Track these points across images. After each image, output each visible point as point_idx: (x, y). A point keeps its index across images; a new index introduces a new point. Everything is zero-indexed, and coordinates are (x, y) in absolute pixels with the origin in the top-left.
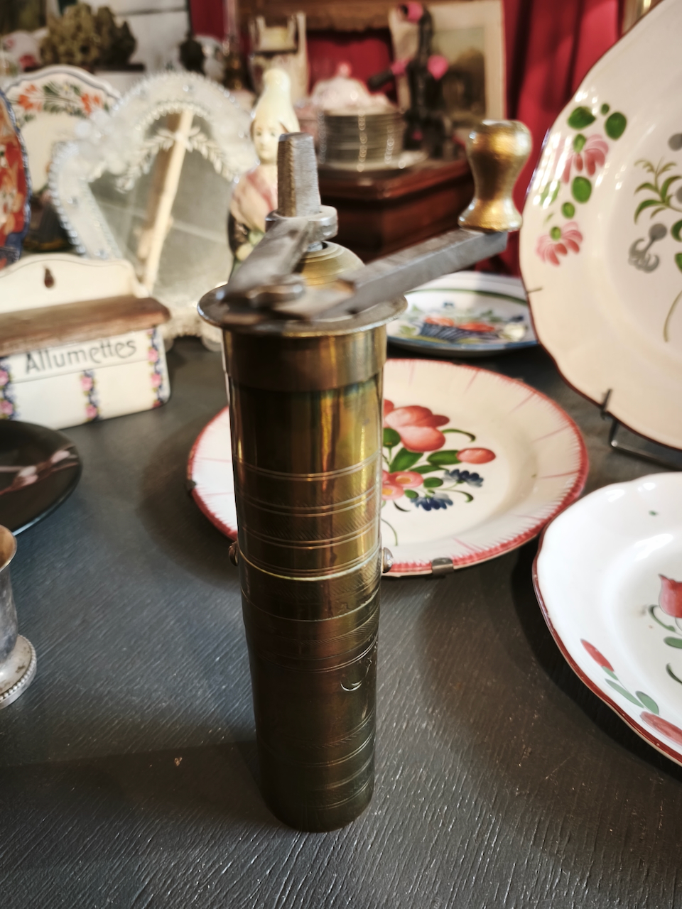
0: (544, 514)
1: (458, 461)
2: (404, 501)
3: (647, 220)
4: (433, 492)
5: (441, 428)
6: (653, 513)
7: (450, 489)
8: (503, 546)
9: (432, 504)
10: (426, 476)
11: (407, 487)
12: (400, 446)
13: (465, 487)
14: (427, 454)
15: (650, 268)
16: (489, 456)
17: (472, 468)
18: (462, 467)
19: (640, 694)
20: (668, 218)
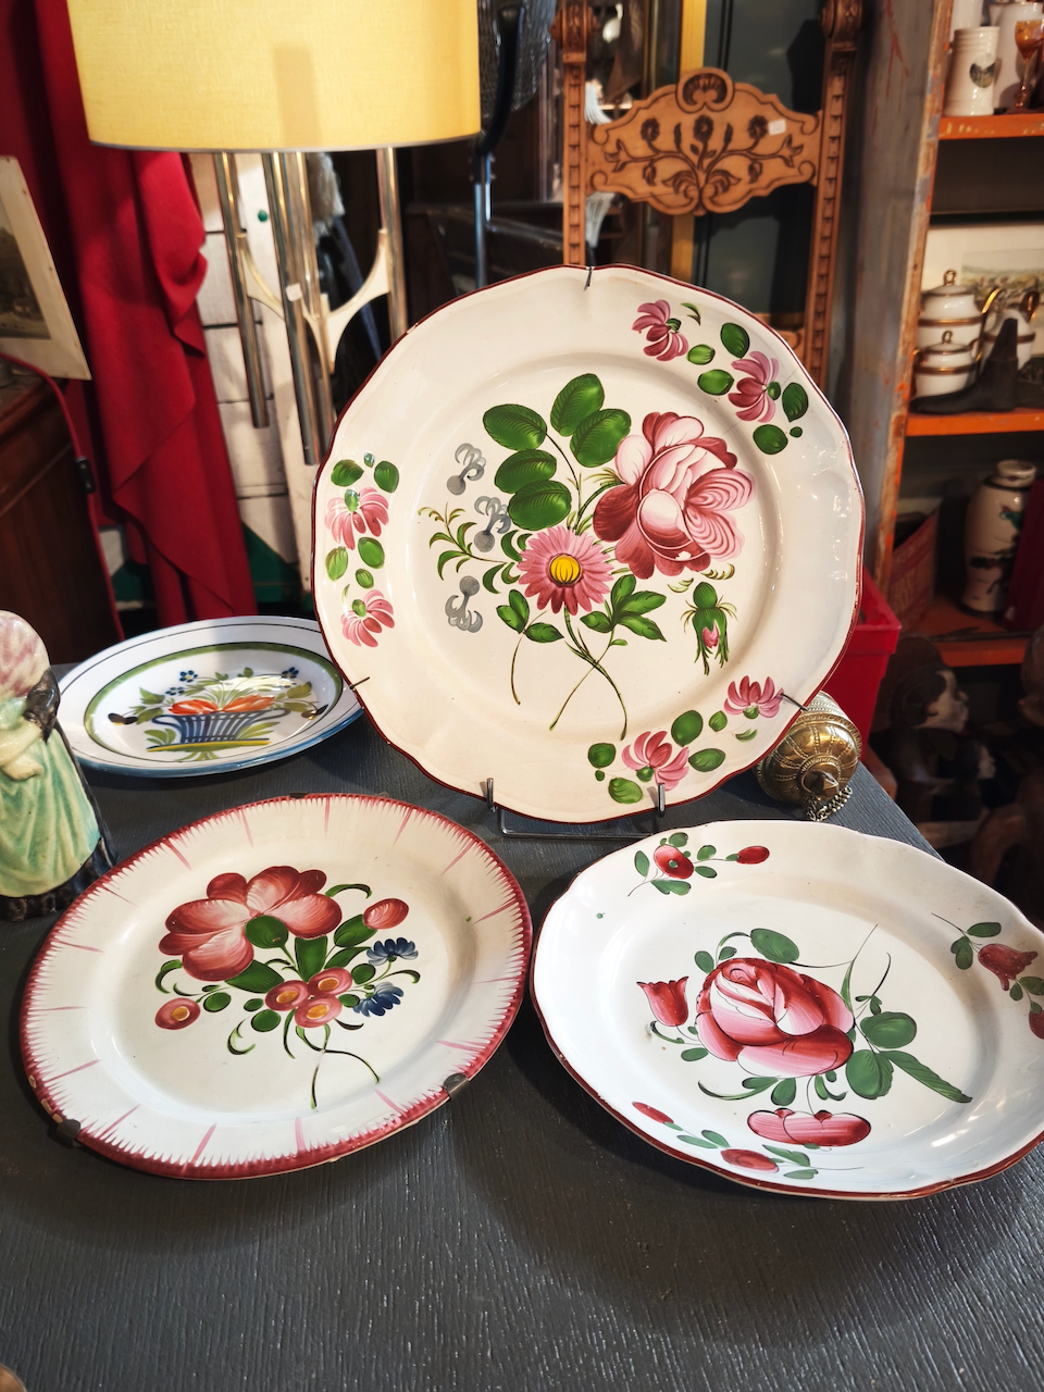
0: (514, 968)
1: (372, 932)
2: (348, 1015)
3: (453, 577)
4: (373, 987)
5: (323, 891)
6: (601, 916)
7: (388, 974)
8: (500, 1029)
9: (383, 1002)
10: (349, 968)
11: (338, 992)
12: (292, 937)
13: (401, 963)
14: (330, 936)
15: (475, 629)
16: (399, 910)
17: (394, 933)
18: (382, 936)
19: (704, 1133)
20: (476, 569)
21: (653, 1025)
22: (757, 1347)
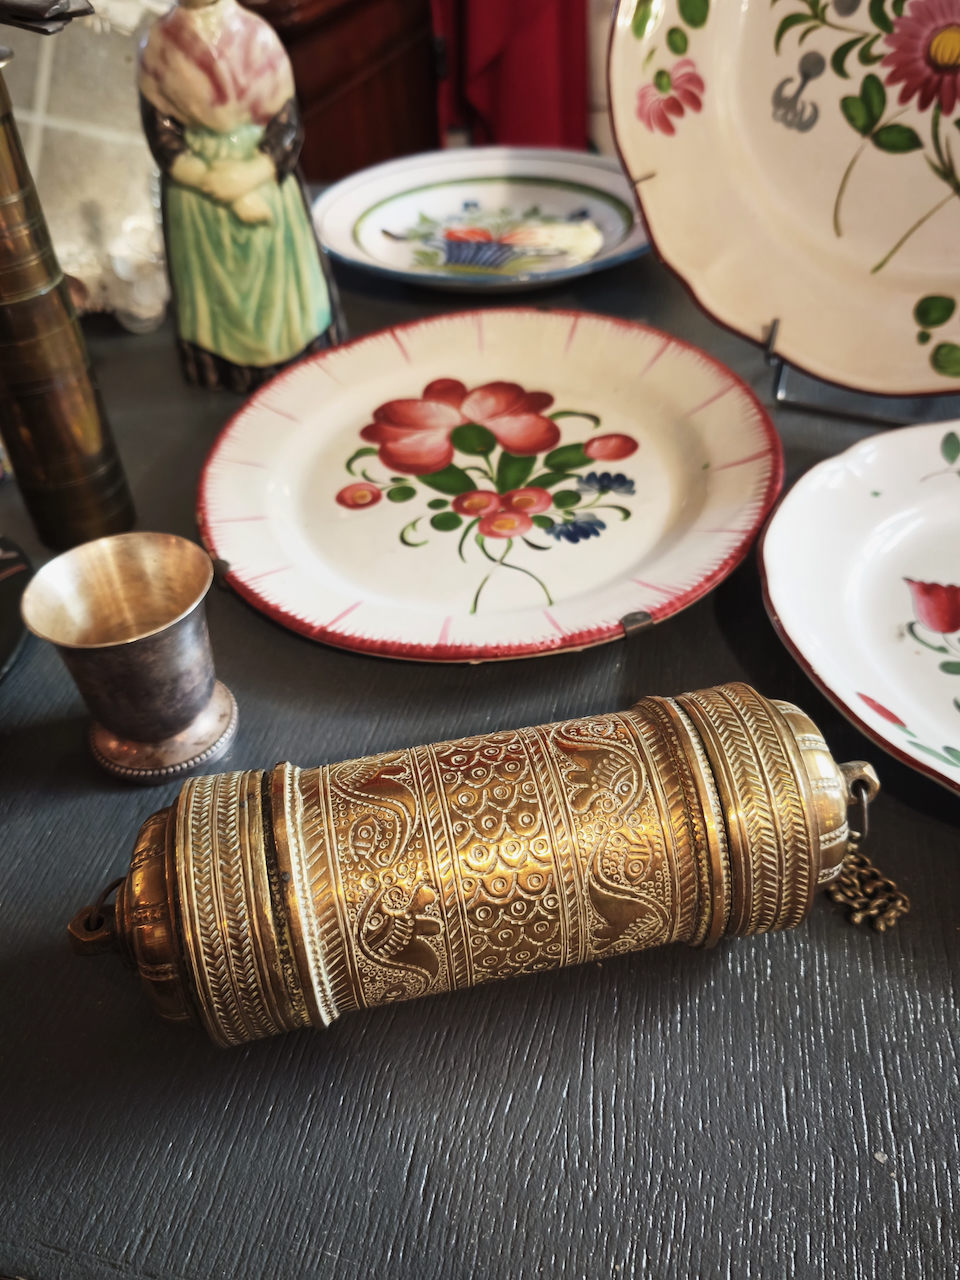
0: (745, 521)
1: (588, 461)
2: (537, 534)
3: (794, 48)
4: (573, 514)
5: (547, 413)
6: (876, 494)
7: (592, 504)
8: (708, 579)
9: (579, 531)
10: (553, 490)
11: (533, 511)
12: (498, 451)
13: (612, 497)
14: (541, 457)
15: (805, 125)
16: (627, 446)
17: (613, 467)
18: (600, 467)
19: (948, 749)
20: (825, 42)
21: (911, 627)
22: (947, 1001)
